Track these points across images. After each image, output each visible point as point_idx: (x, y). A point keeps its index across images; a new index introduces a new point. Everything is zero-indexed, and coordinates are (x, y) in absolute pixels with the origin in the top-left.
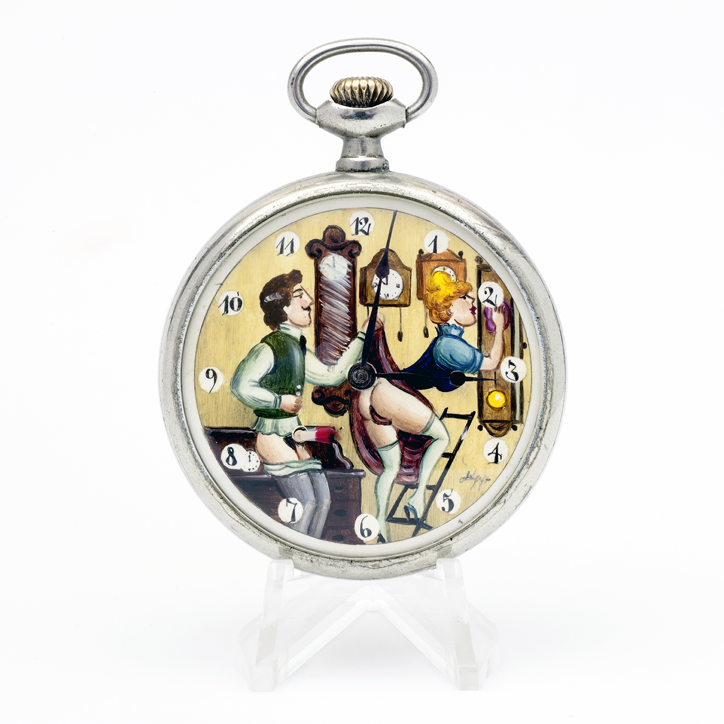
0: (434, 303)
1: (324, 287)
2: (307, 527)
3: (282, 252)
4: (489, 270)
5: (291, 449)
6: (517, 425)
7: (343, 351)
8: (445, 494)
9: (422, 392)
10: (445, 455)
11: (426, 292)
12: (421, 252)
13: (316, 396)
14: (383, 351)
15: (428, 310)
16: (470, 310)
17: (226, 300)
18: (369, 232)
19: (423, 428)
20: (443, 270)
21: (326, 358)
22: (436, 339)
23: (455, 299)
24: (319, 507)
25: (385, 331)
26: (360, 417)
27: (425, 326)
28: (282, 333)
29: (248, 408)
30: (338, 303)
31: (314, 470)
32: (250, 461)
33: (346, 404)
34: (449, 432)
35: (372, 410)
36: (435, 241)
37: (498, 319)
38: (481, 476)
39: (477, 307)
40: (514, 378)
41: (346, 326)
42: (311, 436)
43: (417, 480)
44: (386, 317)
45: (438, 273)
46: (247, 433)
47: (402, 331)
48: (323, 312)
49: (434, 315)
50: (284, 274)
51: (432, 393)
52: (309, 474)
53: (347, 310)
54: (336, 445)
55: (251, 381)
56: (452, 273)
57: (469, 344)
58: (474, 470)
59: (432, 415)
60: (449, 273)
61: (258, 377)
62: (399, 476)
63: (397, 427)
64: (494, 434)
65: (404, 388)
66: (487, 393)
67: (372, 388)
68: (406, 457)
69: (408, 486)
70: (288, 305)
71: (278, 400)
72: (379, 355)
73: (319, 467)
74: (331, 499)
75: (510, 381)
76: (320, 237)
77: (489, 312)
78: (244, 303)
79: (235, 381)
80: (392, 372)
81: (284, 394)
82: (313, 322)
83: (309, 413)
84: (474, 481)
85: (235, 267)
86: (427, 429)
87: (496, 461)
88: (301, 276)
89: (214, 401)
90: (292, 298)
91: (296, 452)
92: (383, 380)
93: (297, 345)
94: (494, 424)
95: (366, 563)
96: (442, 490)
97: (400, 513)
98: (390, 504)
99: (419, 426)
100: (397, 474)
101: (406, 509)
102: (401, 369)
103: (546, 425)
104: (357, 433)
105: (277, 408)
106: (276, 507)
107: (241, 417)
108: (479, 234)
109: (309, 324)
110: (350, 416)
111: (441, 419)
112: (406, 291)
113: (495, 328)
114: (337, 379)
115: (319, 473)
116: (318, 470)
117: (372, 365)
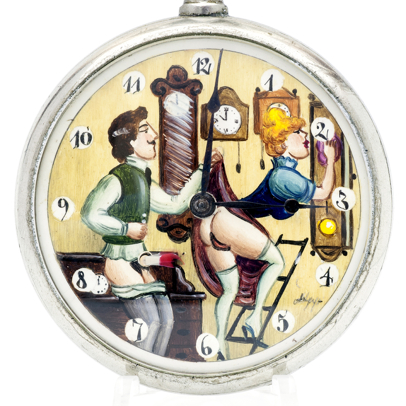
0: (270, 137)
1: (168, 122)
2: (152, 345)
3: (128, 90)
4: (321, 107)
5: (137, 273)
6: (347, 251)
7: (186, 182)
8: (280, 315)
9: (259, 220)
10: (280, 278)
11: (262, 127)
12: (258, 90)
13: (161, 224)
14: (222, 182)
15: (264, 144)
16: (303, 143)
17: (77, 135)
18: (210, 72)
19: (259, 253)
20: (278, 107)
21: (169, 188)
22: (272, 170)
23: (290, 133)
24: (163, 327)
25: (225, 163)
26: (201, 243)
27: (261, 158)
28: (129, 165)
29: (97, 235)
30: (180, 137)
31: (159, 293)
32: (99, 284)
33: (189, 231)
34: (284, 257)
35: (213, 237)
36: (271, 79)
37: (329, 152)
38: (313, 298)
39: (309, 141)
40: (344, 207)
41: (188, 159)
42: (155, 260)
43: (254, 302)
44: (226, 150)
45: (273, 109)
46: (96, 258)
47: (240, 163)
48: (167, 146)
49: (270, 149)
50: (131, 111)
51: (268, 221)
52: (153, 296)
53: (189, 144)
54: (178, 269)
55: (99, 209)
56: (287, 109)
57: (303, 175)
58: (307, 293)
59: (268, 241)
60: (284, 109)
61: (106, 207)
62: (237, 297)
63: (236, 253)
64: (326, 259)
65: (242, 216)
66: (319, 222)
67: (212, 216)
68: (244, 280)
69: (246, 307)
70: (134, 139)
71: (125, 227)
72: (219, 186)
73: (163, 290)
74: (174, 319)
75: (341, 210)
76: (164, 76)
77: (321, 146)
78: (94, 137)
79: (85, 210)
80: (231, 201)
81: (130, 221)
82: (157, 155)
83: (154, 240)
84: (307, 303)
85: (85, 104)
86: (263, 254)
87: (328, 284)
88: (147, 112)
89: (65, 229)
90: (139, 133)
91: (142, 275)
92: (223, 209)
93: (143, 176)
94: (326, 250)
95: (207, 379)
96: (277, 311)
97: (238, 333)
98: (229, 323)
99: (256, 252)
100: (235, 296)
101: (244, 328)
102: (239, 198)
103: (374, 251)
104: (198, 258)
105: (124, 235)
106: (123, 327)
107: (91, 243)
108: (312, 72)
109: (154, 157)
110: (192, 242)
111: (276, 245)
112: (244, 126)
113: (327, 160)
114: (180, 208)
115: (163, 296)
116: (163, 292)
117: (212, 195)
